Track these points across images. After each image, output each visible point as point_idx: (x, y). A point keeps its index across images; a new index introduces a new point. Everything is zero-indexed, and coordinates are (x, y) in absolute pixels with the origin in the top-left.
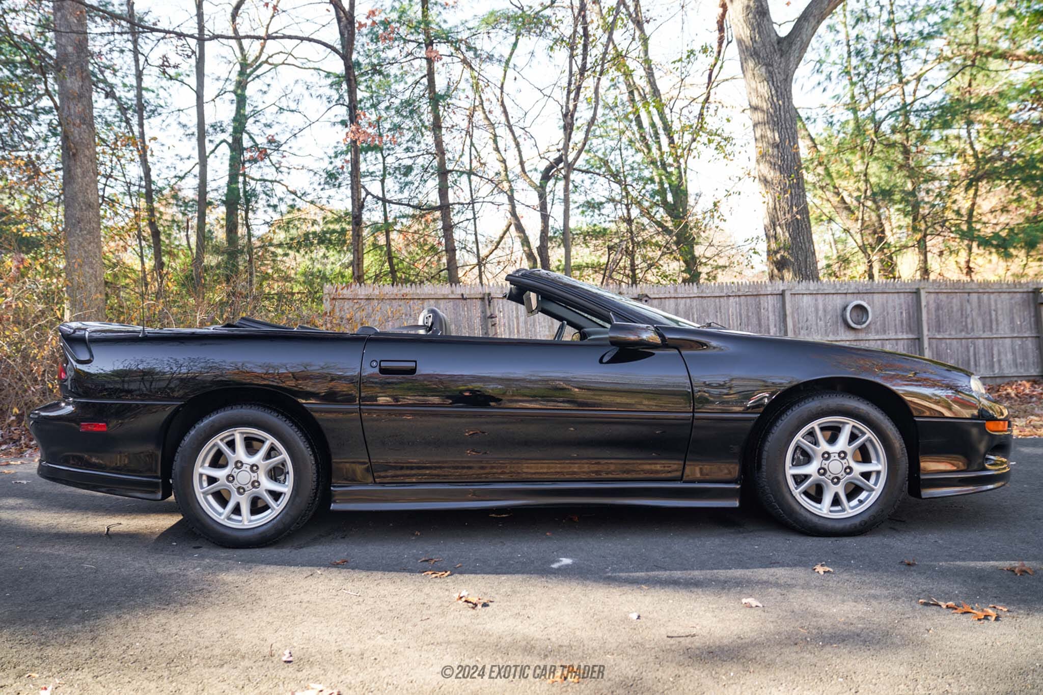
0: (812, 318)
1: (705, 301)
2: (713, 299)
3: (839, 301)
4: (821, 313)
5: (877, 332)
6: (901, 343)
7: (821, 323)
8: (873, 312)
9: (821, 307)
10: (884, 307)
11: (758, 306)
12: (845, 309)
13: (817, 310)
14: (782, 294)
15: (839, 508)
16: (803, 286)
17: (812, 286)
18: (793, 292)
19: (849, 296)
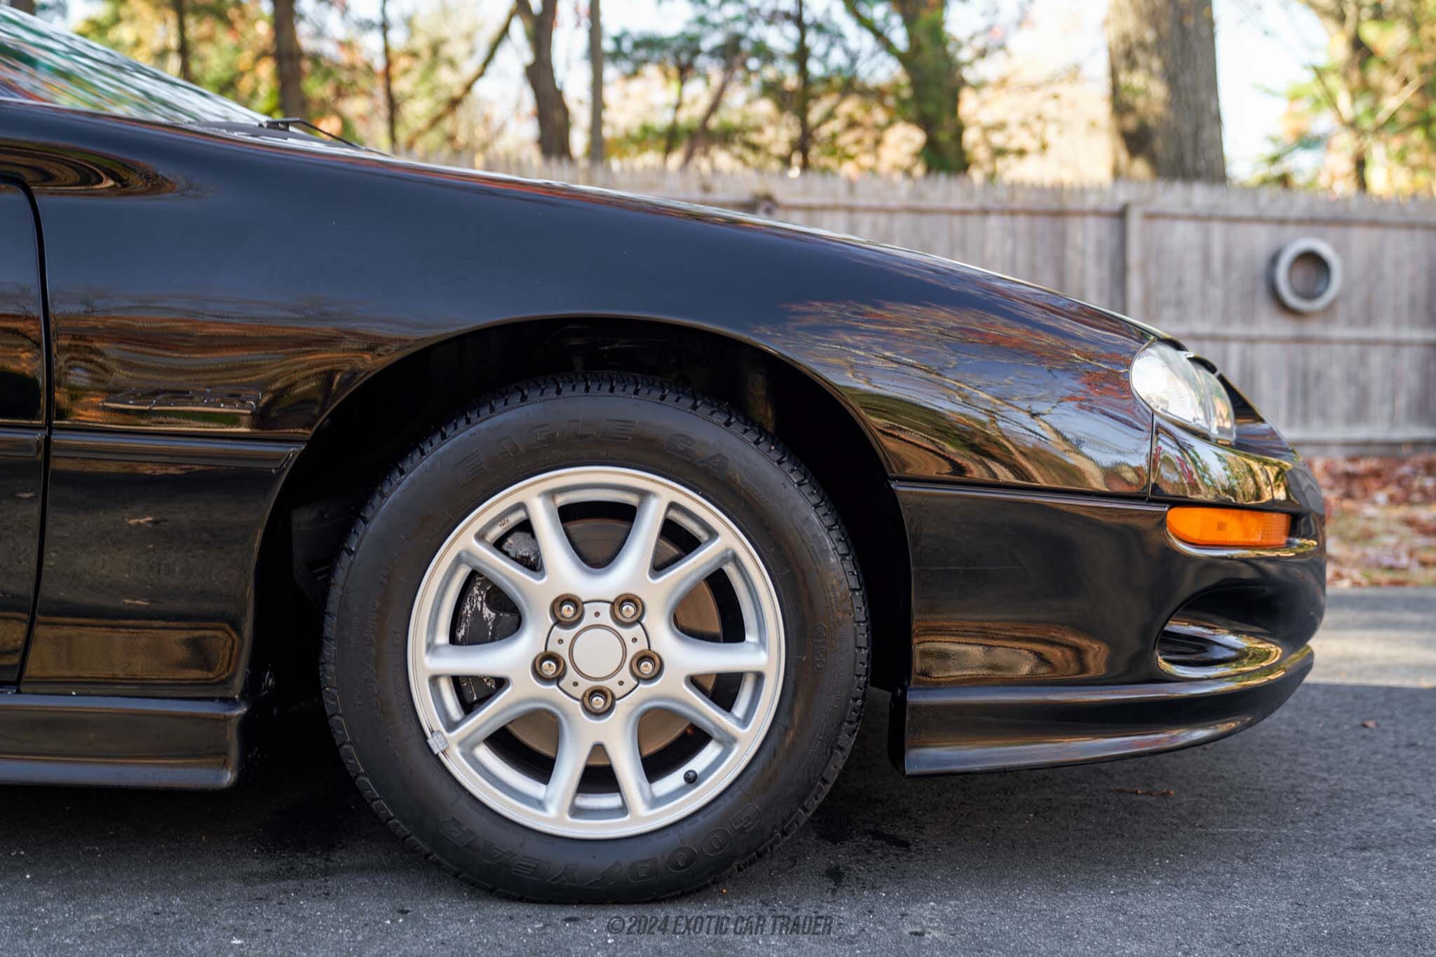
0: (1193, 276)
1: (926, 221)
2: (944, 219)
3: (1260, 239)
4: (1217, 266)
5: (1352, 322)
6: (1406, 353)
7: (1216, 293)
8: (1346, 272)
9: (1217, 251)
10: (1373, 261)
11: (1062, 239)
12: (1274, 260)
13: (1206, 260)
14: (1121, 215)
15: (609, 801)
16: (1173, 196)
17: (1200, 195)
18: (1152, 208)
19: (1290, 231)
